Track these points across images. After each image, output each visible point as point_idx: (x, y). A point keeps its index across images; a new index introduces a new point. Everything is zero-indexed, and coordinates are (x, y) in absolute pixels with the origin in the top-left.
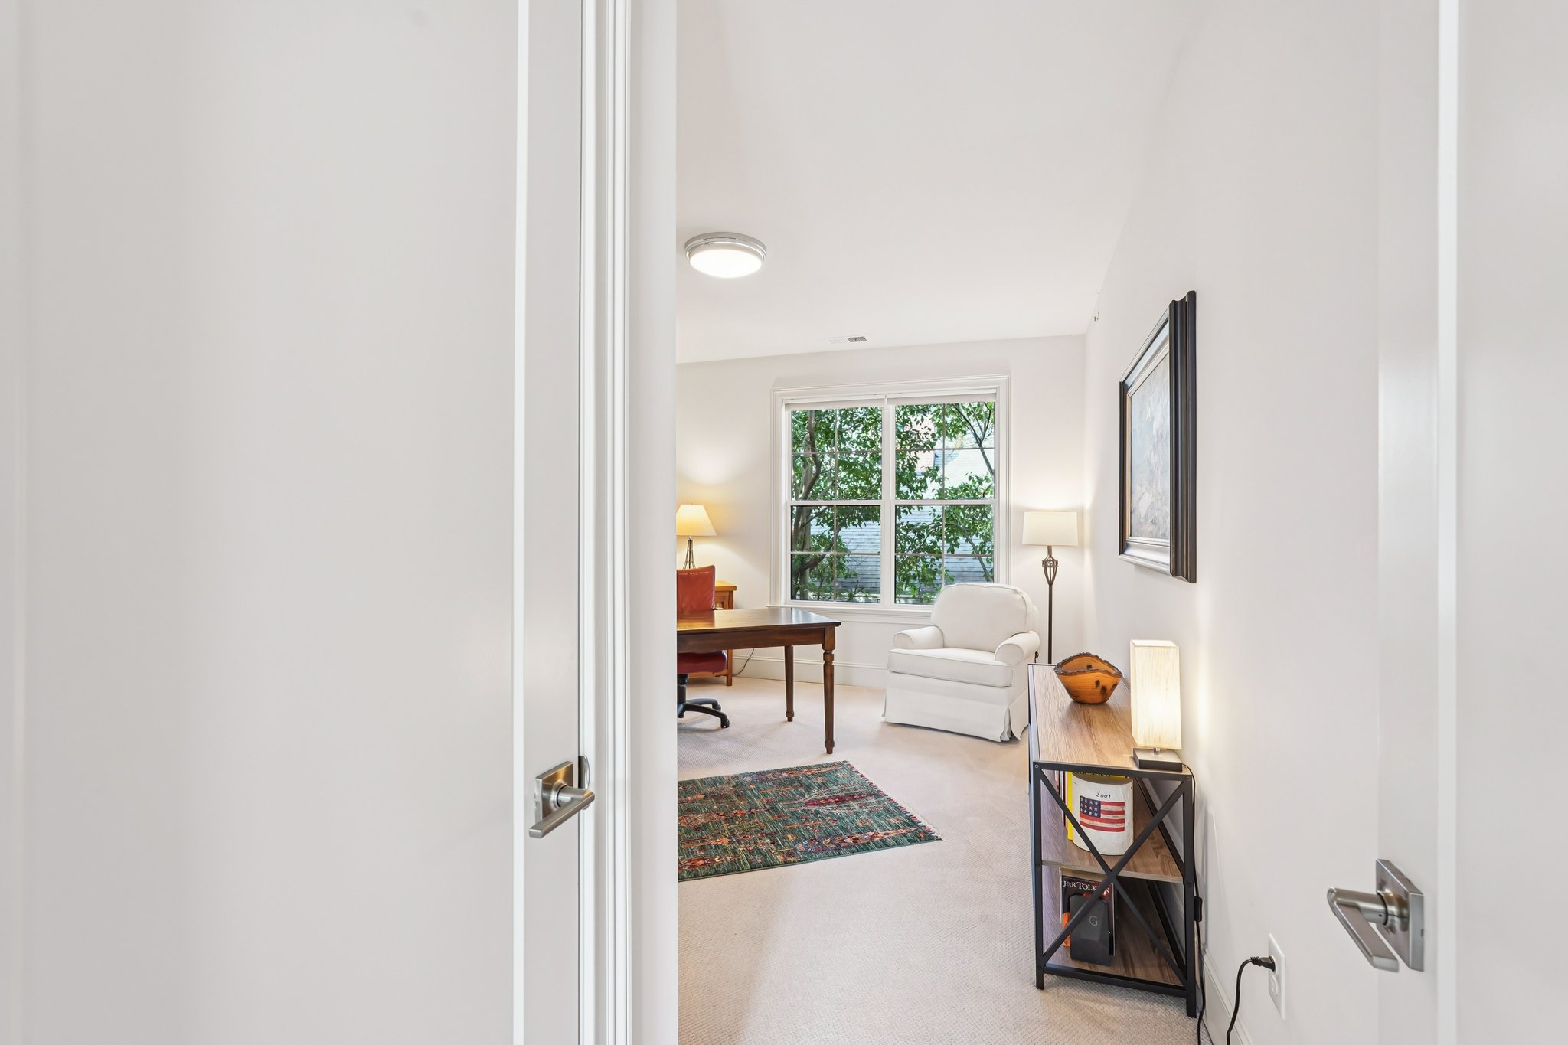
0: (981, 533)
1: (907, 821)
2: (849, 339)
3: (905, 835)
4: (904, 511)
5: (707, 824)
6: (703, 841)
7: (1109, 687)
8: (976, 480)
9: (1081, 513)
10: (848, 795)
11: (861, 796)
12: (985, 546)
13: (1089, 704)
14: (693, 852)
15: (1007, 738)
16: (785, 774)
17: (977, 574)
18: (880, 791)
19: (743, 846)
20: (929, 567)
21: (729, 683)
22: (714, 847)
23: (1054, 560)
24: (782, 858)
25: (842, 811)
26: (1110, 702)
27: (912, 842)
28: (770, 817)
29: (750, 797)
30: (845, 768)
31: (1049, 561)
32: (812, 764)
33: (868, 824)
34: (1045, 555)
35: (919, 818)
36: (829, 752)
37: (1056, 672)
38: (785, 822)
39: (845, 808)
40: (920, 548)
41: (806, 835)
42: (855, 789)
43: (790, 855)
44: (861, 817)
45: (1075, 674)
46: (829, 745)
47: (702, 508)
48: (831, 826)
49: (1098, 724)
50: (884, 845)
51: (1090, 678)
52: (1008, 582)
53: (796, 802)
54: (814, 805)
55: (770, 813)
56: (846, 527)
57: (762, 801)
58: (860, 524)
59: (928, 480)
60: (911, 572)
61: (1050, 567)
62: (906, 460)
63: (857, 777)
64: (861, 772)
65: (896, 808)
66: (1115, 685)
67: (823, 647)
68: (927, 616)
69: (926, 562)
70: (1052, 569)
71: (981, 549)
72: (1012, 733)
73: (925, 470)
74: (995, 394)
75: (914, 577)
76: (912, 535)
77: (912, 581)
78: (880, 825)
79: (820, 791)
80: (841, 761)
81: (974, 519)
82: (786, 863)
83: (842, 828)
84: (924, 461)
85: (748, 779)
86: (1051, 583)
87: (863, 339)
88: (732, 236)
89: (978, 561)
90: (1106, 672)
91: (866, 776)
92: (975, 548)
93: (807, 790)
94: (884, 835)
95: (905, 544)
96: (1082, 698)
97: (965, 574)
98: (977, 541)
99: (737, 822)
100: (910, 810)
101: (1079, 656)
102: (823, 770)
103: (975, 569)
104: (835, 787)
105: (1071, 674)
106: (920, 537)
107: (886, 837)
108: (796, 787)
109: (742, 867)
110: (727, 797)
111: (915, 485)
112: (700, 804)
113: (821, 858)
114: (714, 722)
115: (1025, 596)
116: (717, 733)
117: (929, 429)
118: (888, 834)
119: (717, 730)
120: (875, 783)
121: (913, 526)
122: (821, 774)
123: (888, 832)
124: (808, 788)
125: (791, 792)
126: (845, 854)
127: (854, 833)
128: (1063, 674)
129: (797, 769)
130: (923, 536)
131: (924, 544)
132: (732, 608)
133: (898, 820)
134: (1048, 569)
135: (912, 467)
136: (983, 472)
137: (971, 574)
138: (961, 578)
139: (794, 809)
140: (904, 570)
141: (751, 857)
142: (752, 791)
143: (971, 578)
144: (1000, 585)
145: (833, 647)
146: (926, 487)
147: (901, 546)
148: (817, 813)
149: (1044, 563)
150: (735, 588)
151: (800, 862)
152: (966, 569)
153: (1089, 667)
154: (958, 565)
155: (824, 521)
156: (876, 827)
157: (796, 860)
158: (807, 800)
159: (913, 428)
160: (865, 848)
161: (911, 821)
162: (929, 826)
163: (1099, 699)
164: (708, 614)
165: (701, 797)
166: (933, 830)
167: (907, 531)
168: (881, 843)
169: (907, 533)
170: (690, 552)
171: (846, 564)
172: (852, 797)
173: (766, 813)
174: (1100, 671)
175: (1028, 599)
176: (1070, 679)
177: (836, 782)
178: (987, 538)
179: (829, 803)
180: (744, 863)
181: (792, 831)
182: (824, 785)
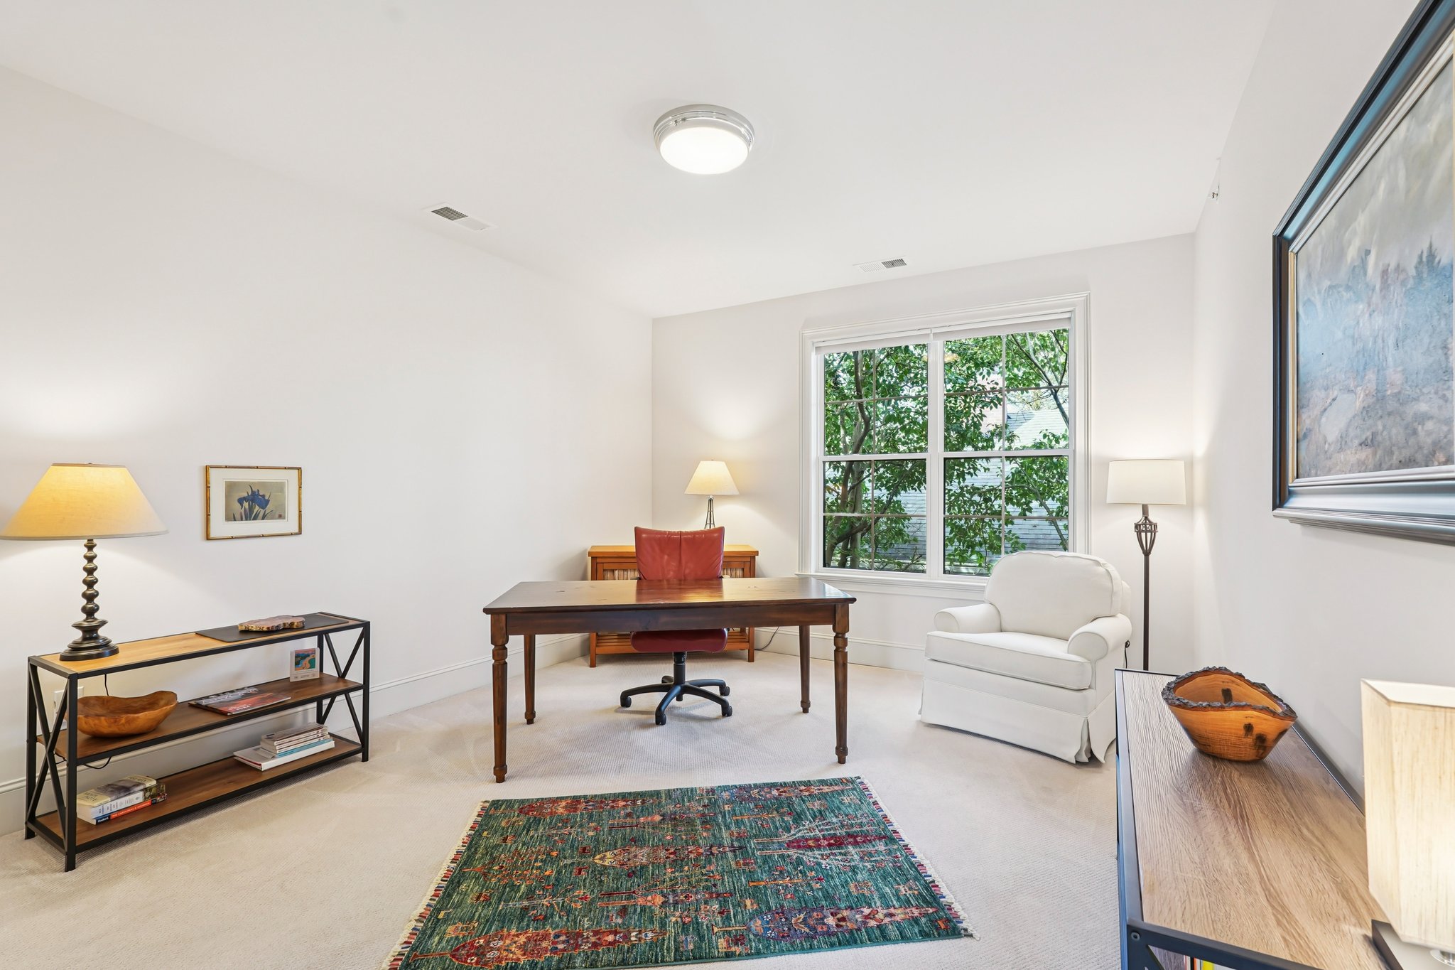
0: (1057, 496)
1: (924, 893)
2: (884, 263)
3: (916, 920)
4: (969, 473)
5: (647, 866)
6: (629, 897)
7: (1271, 737)
8: (1051, 438)
9: (1190, 464)
10: (849, 835)
11: (867, 839)
12: (1062, 511)
13: (1230, 761)
14: (608, 917)
15: (1085, 759)
16: (775, 793)
17: (1054, 542)
18: (895, 832)
19: (678, 914)
20: (997, 534)
21: (751, 659)
22: (639, 910)
23: (1151, 523)
24: (725, 944)
25: (832, 863)
26: (1270, 758)
27: (925, 936)
28: (733, 863)
29: (718, 825)
30: (855, 789)
31: (1145, 524)
32: (812, 778)
33: (866, 892)
34: (1138, 517)
35: (944, 890)
36: (842, 761)
37: (1166, 700)
38: (750, 875)
39: (839, 858)
40: (986, 513)
41: (771, 900)
42: (861, 825)
43: (738, 940)
44: (859, 877)
45: (1204, 709)
46: (842, 752)
47: (722, 465)
48: (812, 890)
49: (1258, 815)
50: (881, 936)
51: (1232, 720)
52: (1088, 551)
53: (775, 840)
54: (799, 847)
55: (736, 856)
56: (906, 491)
57: (732, 834)
58: (919, 487)
59: (996, 440)
60: (977, 539)
61: (1146, 532)
62: (970, 418)
63: (869, 804)
64: (876, 797)
65: (912, 865)
66: (1282, 733)
67: (834, 629)
68: (981, 590)
69: (993, 528)
70: (1149, 534)
71: (1058, 514)
72: (1091, 752)
73: (992, 428)
74: (1070, 318)
75: (980, 544)
76: (976, 498)
77: (977, 549)
78: (883, 896)
79: (813, 825)
80: (853, 776)
81: (1049, 481)
82: (729, 956)
83: (827, 896)
84: (992, 418)
85: (726, 795)
86: (1147, 553)
87: (901, 262)
88: (708, 109)
89: (1054, 528)
90: (1266, 710)
91: (881, 804)
92: (1050, 512)
93: (795, 821)
94: (886, 915)
95: (969, 508)
96: (1217, 749)
97: (1040, 541)
98: (1053, 505)
99: (686, 868)
100: (933, 871)
101: (1207, 672)
102: (826, 789)
103: (1052, 537)
104: (835, 820)
105: (1194, 708)
106: (986, 500)
107: (887, 920)
108: (782, 815)
109: (663, 955)
110: (690, 822)
111: (980, 445)
112: (651, 830)
113: (782, 952)
114: (716, 709)
115: (1111, 568)
116: (715, 724)
117: (997, 384)
118: (891, 915)
119: (716, 719)
120: (891, 818)
121: (978, 489)
122: (823, 796)
123: (892, 910)
124: (798, 818)
125: (774, 823)
126: (819, 949)
127: (843, 906)
128: (1179, 706)
129: (794, 785)
130: (989, 500)
131: (990, 509)
132: (754, 576)
133: (910, 889)
134: (1143, 535)
135: (977, 426)
136: (1059, 428)
137: (1047, 542)
138: (1035, 546)
139: (769, 852)
140: (969, 536)
141: (682, 937)
142: (724, 817)
143: (1047, 546)
144: (1077, 552)
145: (846, 629)
146: (993, 446)
147: (965, 511)
148: (799, 861)
149: (1137, 526)
150: (757, 553)
151: (749, 956)
152: (1041, 536)
153: (1227, 694)
154: (1031, 532)
155: (882, 485)
156: (876, 899)
157: (744, 952)
158: (791, 839)
159: (978, 383)
160: (848, 938)
161: (930, 895)
162: (957, 907)
163: (1250, 754)
164: (713, 581)
165: (658, 818)
166: (962, 914)
167: (972, 494)
168: (877, 932)
169: (972, 497)
170: (710, 512)
171: (906, 529)
172: (854, 839)
173: (730, 855)
174: (1254, 709)
175: (1114, 573)
176: (1194, 716)
177: (836, 810)
178: (1064, 501)
179: (819, 847)
180: (668, 949)
181: (756, 894)
182: (821, 815)
